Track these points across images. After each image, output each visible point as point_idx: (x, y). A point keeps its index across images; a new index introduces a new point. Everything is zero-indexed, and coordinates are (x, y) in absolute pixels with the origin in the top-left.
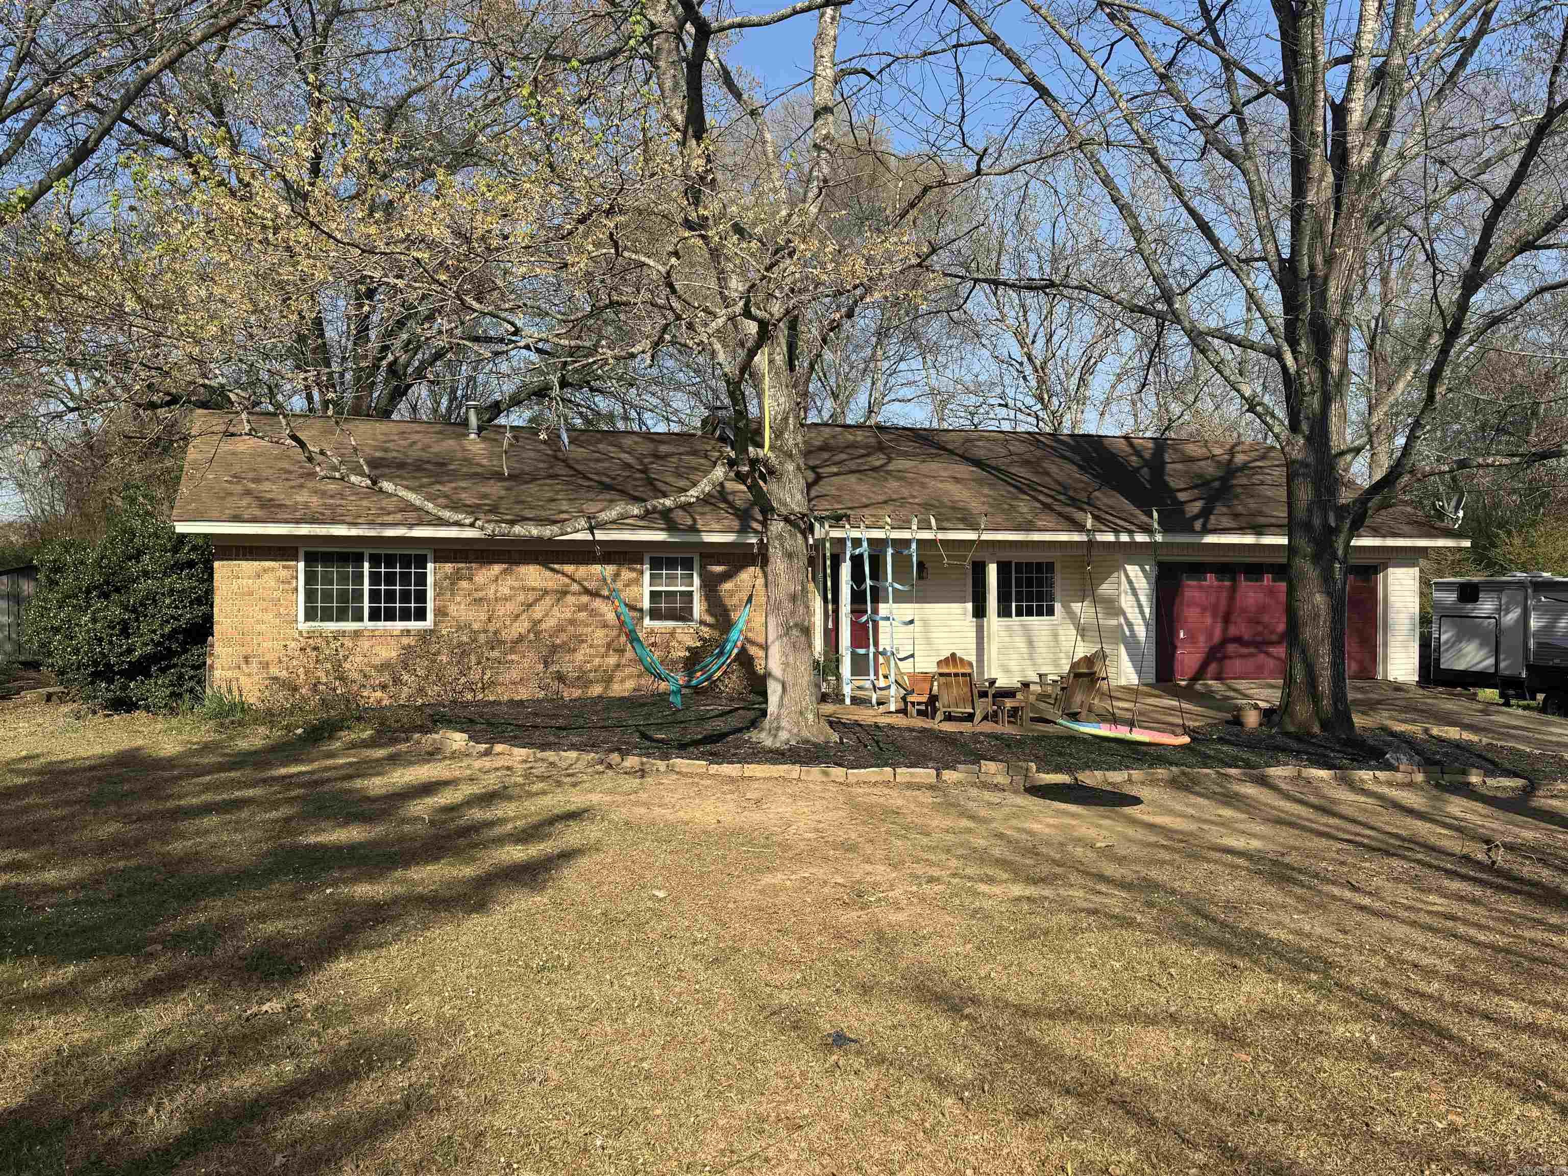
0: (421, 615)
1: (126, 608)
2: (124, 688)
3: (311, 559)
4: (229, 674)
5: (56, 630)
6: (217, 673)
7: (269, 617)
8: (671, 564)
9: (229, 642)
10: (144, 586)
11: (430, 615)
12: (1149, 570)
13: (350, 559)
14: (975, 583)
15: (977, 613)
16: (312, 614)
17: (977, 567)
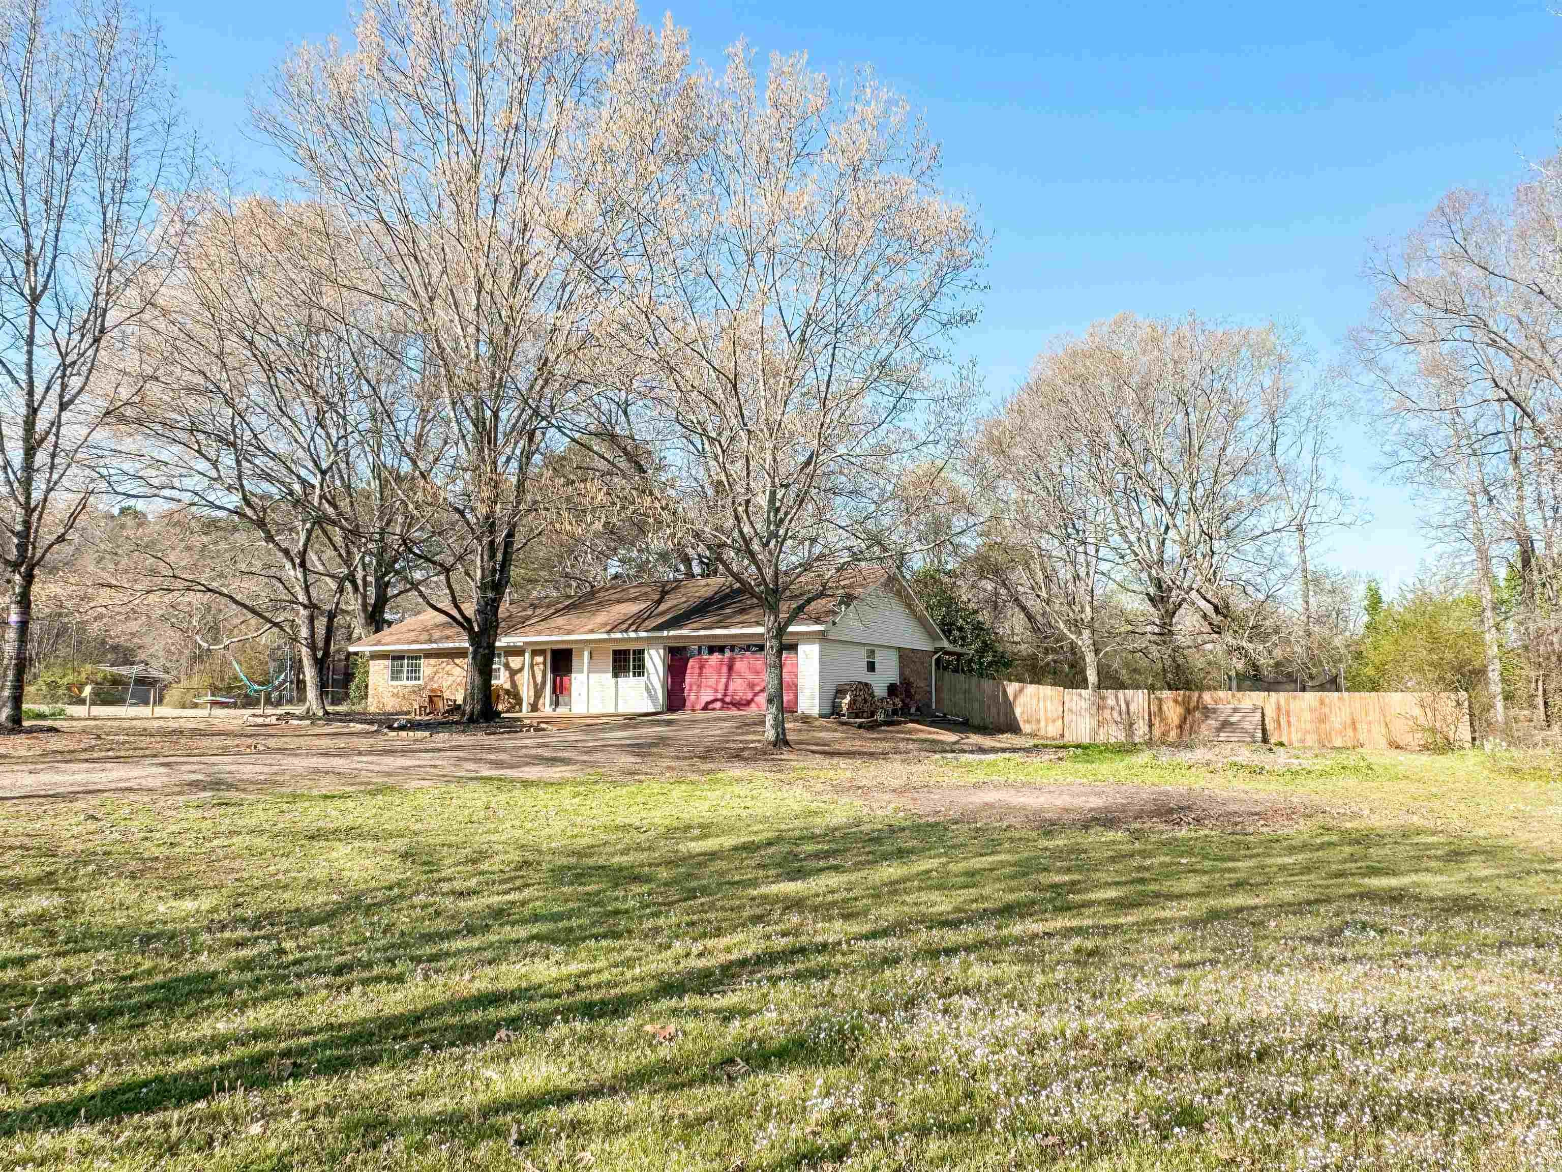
0: (419, 679)
4: (372, 700)
6: (369, 700)
7: (381, 680)
9: (371, 689)
12: (661, 652)
13: (402, 658)
14: (615, 661)
15: (616, 675)
16: (393, 678)
17: (615, 652)
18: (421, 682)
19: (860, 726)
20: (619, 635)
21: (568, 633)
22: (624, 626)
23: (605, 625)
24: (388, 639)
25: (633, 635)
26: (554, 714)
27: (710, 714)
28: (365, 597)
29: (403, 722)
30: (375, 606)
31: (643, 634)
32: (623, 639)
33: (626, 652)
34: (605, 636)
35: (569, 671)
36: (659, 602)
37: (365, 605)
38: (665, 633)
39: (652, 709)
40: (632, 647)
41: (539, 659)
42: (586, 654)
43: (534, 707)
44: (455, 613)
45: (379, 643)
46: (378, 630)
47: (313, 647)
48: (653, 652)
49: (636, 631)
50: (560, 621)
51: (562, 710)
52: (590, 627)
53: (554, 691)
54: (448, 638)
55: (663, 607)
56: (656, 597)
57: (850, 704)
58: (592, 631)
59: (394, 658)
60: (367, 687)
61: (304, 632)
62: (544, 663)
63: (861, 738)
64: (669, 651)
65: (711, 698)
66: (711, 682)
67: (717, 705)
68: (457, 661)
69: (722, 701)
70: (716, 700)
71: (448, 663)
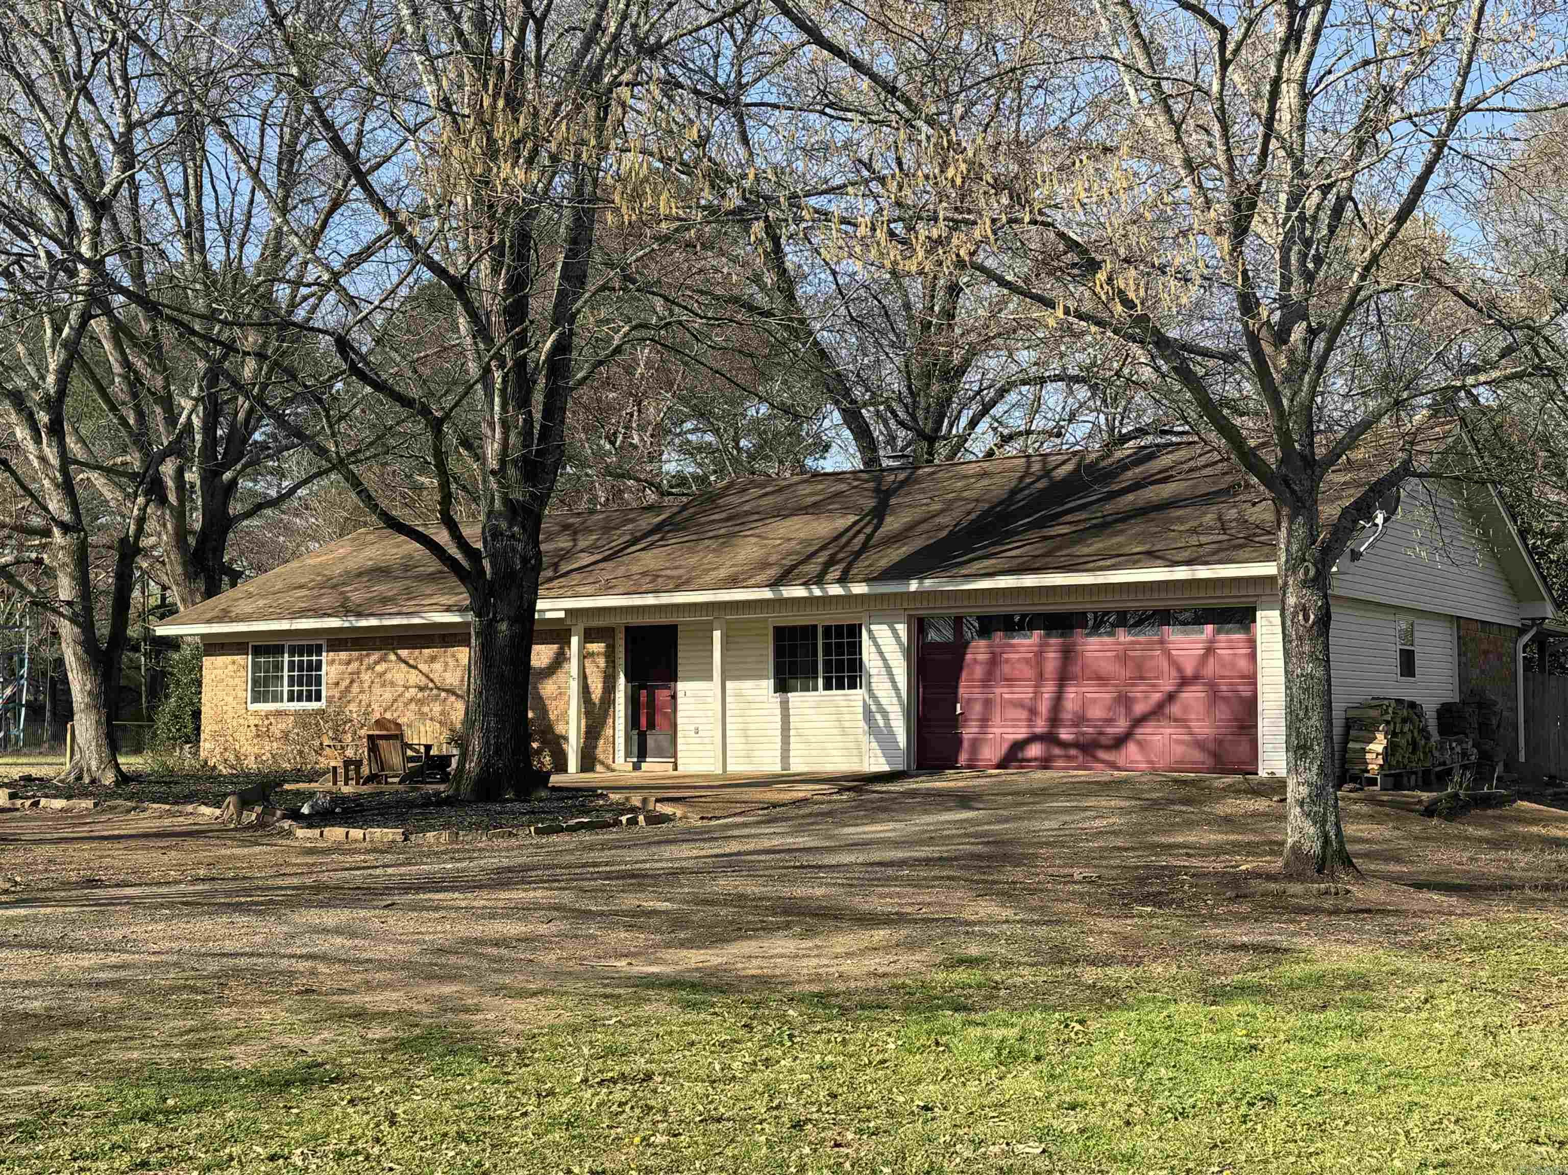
0: (318, 699)
11: (324, 694)
12: (902, 629)
13: (278, 650)
14: (779, 652)
15: (782, 687)
16: (258, 697)
17: (780, 633)
18: (322, 704)
19: (1430, 811)
20: (799, 592)
21: (677, 588)
22: (813, 568)
23: (764, 565)
24: (246, 607)
25: (835, 590)
26: (635, 778)
27: (1014, 777)
28: (180, 515)
29: (323, 801)
30: (204, 536)
31: (859, 589)
32: (810, 601)
33: (809, 631)
34: (767, 594)
35: (671, 676)
36: (879, 513)
37: (181, 533)
38: (914, 586)
39: (880, 765)
40: (822, 619)
41: (597, 647)
42: (717, 635)
43: (588, 761)
44: (443, 537)
45: (224, 616)
46: (212, 591)
47: (84, 621)
48: (882, 631)
49: (842, 580)
50: (650, 560)
51: (654, 767)
52: (723, 573)
53: (633, 721)
54: (385, 601)
55: (892, 524)
56: (870, 503)
57: (1389, 752)
58: (733, 582)
59: (258, 651)
60: (197, 715)
61: (65, 589)
62: (610, 655)
63: (1446, 840)
64: (919, 626)
65: (1021, 733)
66: (1024, 693)
67: (1034, 750)
68: (404, 653)
69: (1049, 738)
70: (1033, 738)
71: (383, 659)
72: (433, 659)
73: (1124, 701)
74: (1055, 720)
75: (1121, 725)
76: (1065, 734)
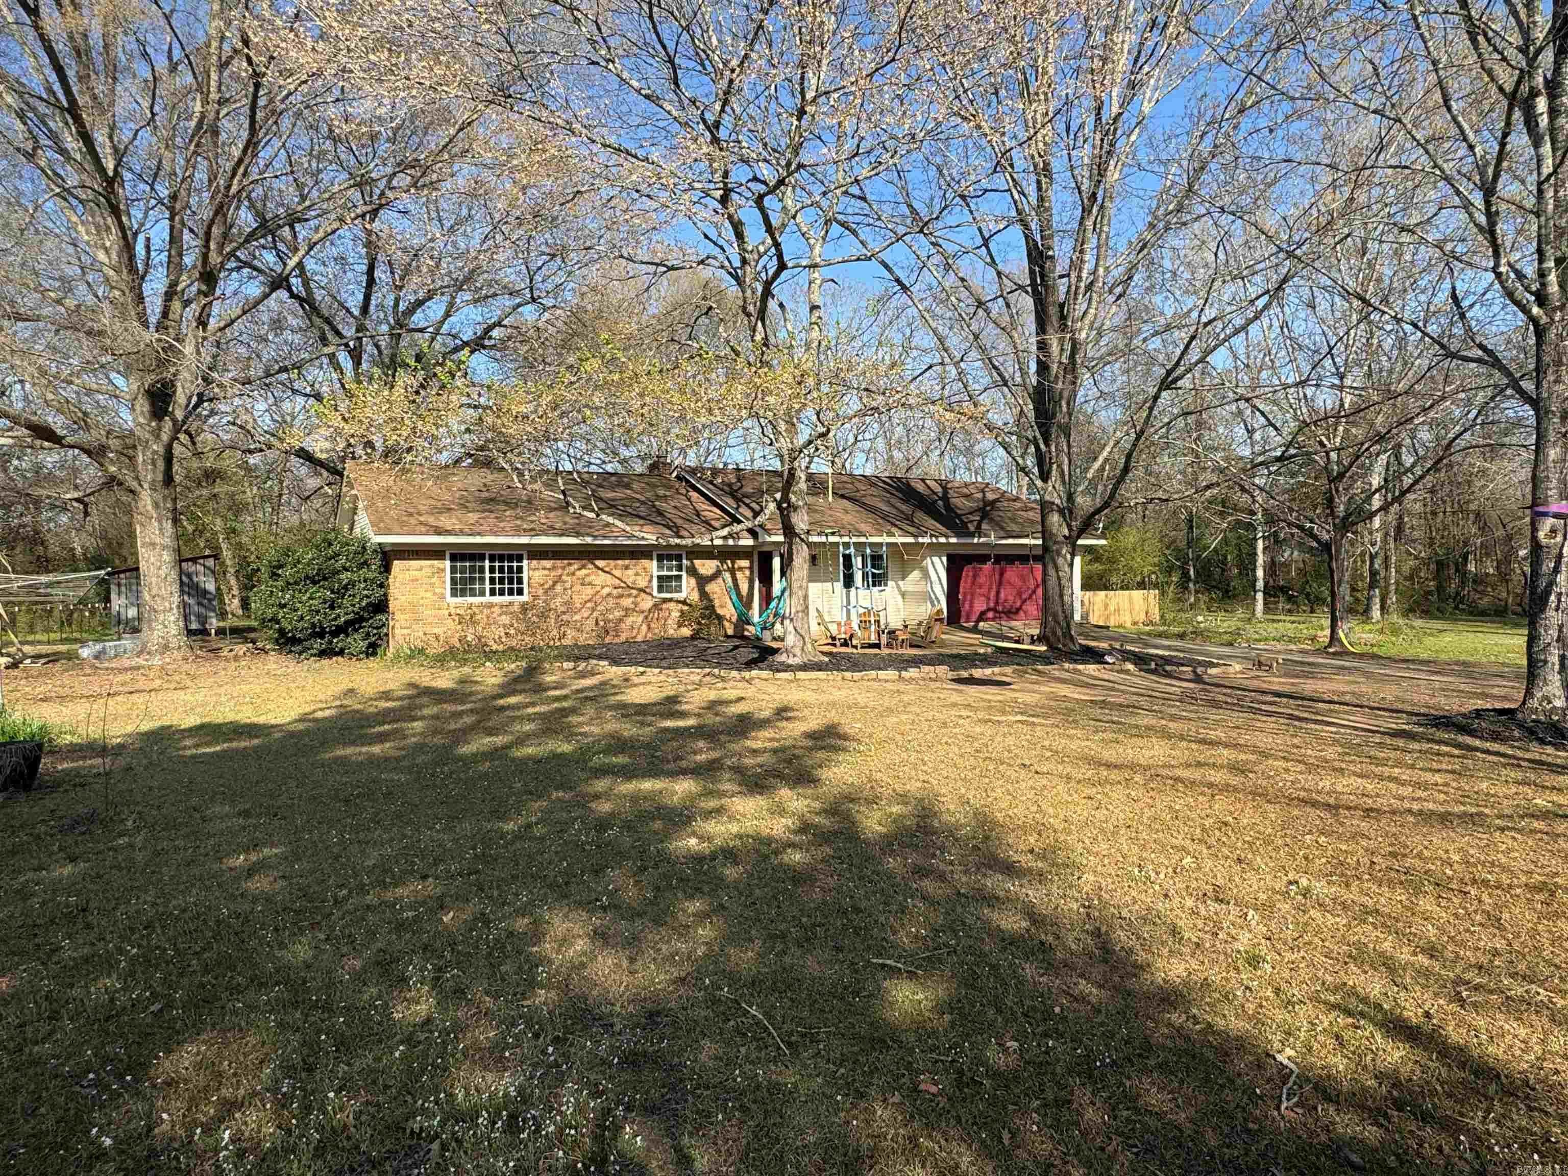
0: (520, 592)
1: (333, 592)
2: (331, 642)
3: (454, 558)
4: (406, 631)
5: (284, 606)
6: (397, 631)
7: (429, 595)
8: (669, 558)
9: (403, 611)
10: (345, 576)
11: (526, 591)
13: (478, 558)
16: (457, 593)
17: (844, 558)
18: (525, 598)
48: (936, 559)
59: (457, 557)
64: (950, 558)
65: (984, 608)
66: (984, 591)
67: (990, 615)
68: (600, 563)
69: (994, 610)
70: (989, 610)
71: (583, 567)
72: (627, 568)
73: (1019, 594)
74: (997, 603)
75: (1018, 604)
76: (1000, 608)
